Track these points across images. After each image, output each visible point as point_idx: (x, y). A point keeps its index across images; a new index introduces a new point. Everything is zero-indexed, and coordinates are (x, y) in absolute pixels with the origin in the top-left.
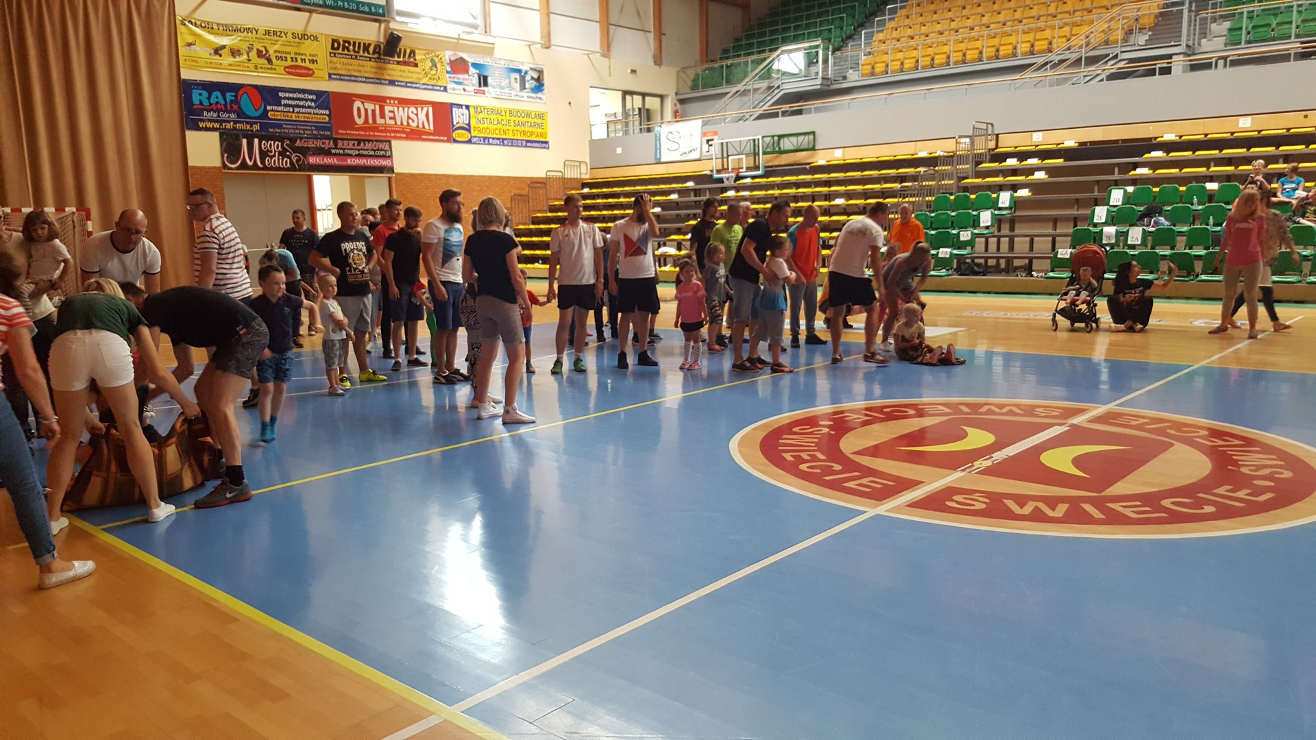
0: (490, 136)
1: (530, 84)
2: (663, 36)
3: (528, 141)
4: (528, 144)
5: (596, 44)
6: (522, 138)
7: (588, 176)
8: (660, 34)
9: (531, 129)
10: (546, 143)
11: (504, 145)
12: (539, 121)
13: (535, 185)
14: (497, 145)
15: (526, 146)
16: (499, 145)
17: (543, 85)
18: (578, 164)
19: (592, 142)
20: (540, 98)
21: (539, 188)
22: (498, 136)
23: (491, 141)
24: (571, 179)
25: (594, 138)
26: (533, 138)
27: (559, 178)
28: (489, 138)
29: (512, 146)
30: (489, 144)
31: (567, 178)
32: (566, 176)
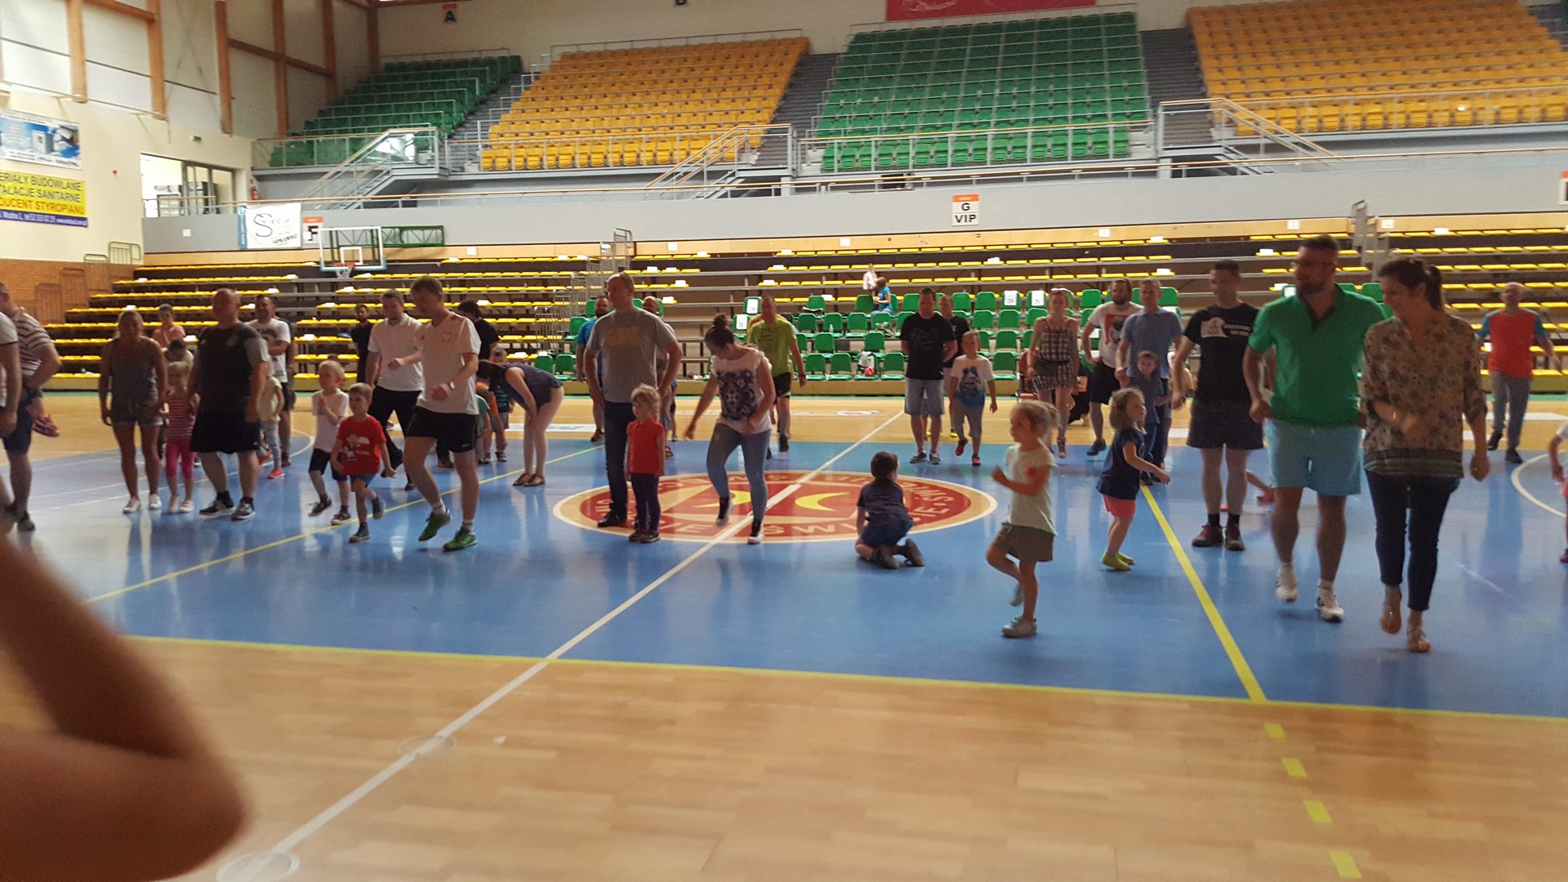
0: (4, 208)
1: (60, 146)
2: (233, 101)
3: (58, 217)
4: (60, 221)
5: (146, 101)
6: (50, 212)
7: (141, 263)
8: (228, 98)
9: (62, 202)
10: (84, 219)
11: (25, 220)
12: (74, 192)
13: (69, 272)
14: (14, 220)
15: (56, 223)
16: (19, 220)
17: (77, 148)
18: (127, 247)
19: (146, 222)
20: (74, 164)
21: (74, 275)
22: (17, 209)
23: (5, 214)
24: (118, 265)
25: (144, 217)
26: (65, 213)
27: (103, 264)
28: (2, 210)
29: (36, 221)
30: (3, 218)
31: (113, 265)
32: (112, 262)
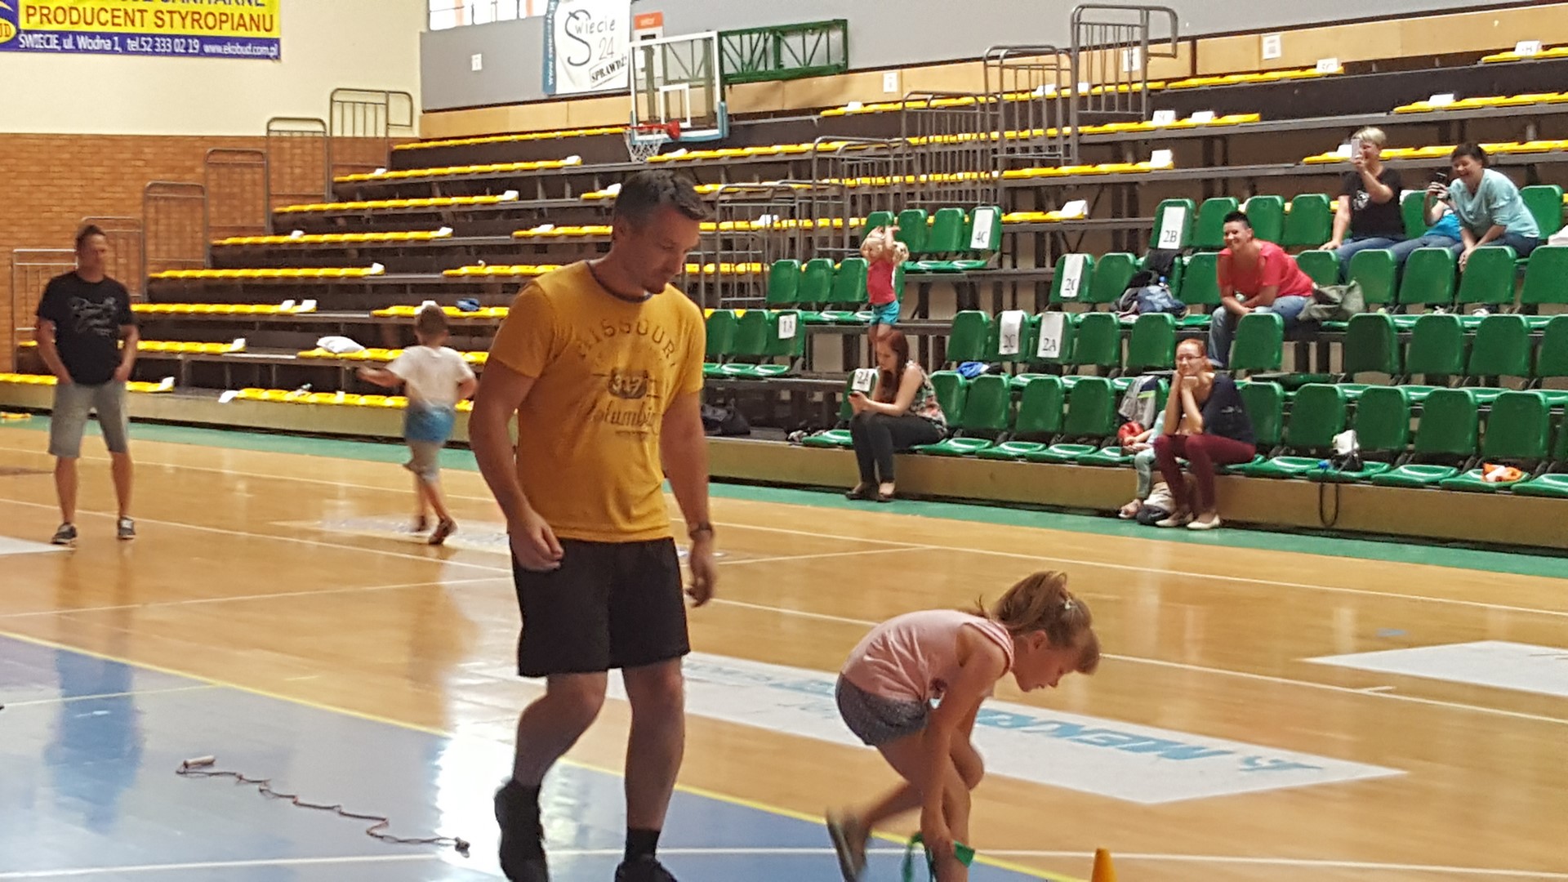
0: (83, 28)
3: (204, 40)
4: (207, 48)
6: (189, 31)
7: (416, 133)
9: (218, 8)
10: (277, 41)
11: (125, 51)
13: (226, 158)
14: (102, 51)
15: (202, 54)
16: (113, 52)
18: (381, 99)
19: (429, 38)
21: (239, 165)
22: (109, 29)
23: (83, 42)
24: (355, 139)
25: (433, 27)
26: (226, 31)
27: (314, 140)
28: (75, 34)
29: (154, 53)
30: (76, 49)
31: (342, 139)
32: (337, 133)
